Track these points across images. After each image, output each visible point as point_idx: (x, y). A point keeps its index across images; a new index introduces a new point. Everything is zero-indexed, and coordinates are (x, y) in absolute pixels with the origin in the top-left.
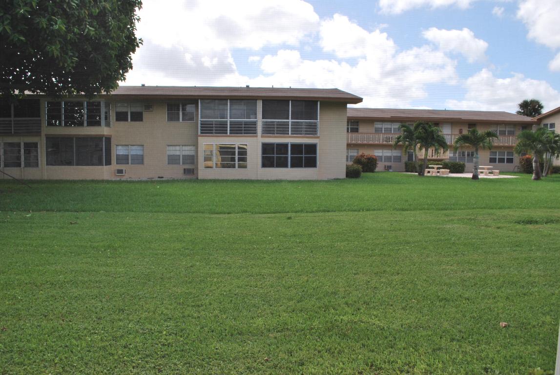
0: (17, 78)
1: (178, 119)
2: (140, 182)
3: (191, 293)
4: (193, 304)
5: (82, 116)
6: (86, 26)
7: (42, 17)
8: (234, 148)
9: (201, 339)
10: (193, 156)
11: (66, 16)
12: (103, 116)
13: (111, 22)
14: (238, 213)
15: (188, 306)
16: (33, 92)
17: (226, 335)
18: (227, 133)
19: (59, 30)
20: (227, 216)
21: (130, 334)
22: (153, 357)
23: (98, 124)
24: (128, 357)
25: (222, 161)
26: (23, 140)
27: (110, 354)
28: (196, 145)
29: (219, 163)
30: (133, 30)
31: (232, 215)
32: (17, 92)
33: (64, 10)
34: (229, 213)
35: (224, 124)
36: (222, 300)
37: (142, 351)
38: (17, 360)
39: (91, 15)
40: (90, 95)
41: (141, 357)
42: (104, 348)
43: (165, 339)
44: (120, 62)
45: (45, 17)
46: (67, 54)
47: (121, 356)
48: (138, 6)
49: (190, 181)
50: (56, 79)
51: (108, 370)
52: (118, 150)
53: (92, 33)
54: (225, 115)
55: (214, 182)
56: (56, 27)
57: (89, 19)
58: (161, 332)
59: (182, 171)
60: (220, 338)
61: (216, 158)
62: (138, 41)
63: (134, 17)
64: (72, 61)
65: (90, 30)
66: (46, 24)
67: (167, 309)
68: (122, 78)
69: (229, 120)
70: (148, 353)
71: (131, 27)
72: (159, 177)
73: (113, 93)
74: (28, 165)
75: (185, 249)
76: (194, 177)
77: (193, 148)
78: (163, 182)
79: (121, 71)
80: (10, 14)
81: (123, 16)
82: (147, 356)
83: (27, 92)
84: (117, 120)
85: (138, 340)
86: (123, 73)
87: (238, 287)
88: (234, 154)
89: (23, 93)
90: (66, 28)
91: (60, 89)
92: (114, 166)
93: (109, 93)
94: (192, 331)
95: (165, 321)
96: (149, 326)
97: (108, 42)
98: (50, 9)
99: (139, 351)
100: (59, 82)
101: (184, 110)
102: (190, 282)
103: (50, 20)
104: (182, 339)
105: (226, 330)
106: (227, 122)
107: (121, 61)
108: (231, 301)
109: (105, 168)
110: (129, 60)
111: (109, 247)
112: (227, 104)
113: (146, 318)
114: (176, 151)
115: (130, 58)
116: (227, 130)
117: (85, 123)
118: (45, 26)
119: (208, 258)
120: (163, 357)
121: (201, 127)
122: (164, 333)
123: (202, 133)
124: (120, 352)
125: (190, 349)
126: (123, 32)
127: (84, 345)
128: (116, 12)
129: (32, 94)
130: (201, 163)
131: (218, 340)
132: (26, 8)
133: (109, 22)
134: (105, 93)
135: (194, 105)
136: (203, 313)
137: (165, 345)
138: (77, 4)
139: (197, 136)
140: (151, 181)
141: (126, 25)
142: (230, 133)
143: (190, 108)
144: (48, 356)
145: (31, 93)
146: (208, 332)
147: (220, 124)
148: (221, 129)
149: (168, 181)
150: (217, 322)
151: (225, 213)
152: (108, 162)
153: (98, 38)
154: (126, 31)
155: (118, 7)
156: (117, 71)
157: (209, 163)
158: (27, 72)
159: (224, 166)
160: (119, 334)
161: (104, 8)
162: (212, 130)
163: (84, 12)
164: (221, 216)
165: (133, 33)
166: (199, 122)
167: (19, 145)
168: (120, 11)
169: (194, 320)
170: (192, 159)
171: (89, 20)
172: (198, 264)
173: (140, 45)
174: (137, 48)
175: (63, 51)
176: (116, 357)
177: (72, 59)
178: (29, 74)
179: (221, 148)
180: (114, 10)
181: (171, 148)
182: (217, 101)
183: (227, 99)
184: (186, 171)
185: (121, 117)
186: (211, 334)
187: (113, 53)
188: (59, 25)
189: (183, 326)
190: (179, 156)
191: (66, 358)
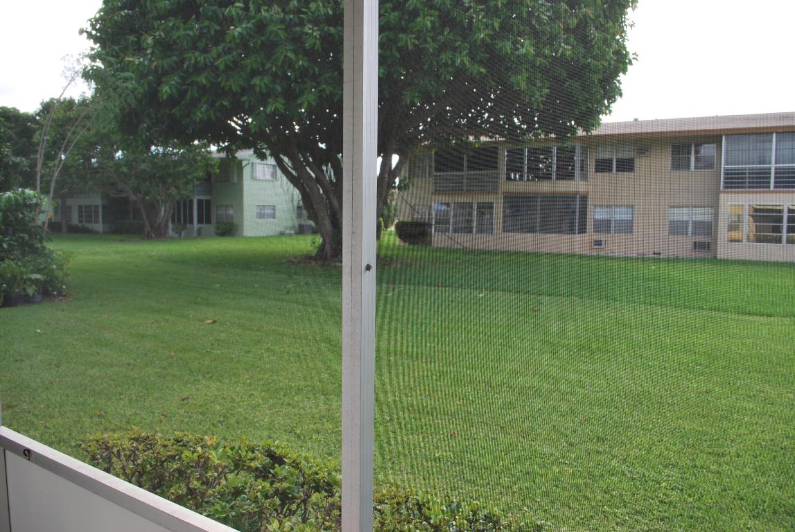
0: (472, 122)
1: (688, 167)
2: (627, 259)
3: (706, 433)
4: (710, 451)
5: (549, 167)
6: (560, 45)
7: (506, 41)
8: (780, 211)
9: (722, 506)
10: (710, 223)
11: (535, 34)
12: (578, 165)
13: (594, 33)
14: (785, 317)
15: (702, 451)
16: (491, 137)
17: (764, 510)
18: (769, 187)
19: (525, 55)
20: (764, 319)
21: (613, 474)
22: (646, 516)
23: (571, 176)
24: (609, 506)
25: (757, 232)
26: (476, 199)
27: (584, 496)
28: (715, 206)
29: (752, 235)
30: (623, 41)
31: (775, 319)
32: (471, 138)
33: (533, 27)
34: (769, 316)
35: (765, 173)
36: (758, 453)
37: (629, 503)
38: (468, 476)
39: (567, 30)
40: (561, 137)
41: (628, 510)
42: (577, 486)
43: (665, 494)
44: (604, 88)
45: (508, 39)
46: (535, 85)
47: (600, 504)
48: (632, 7)
49: (703, 260)
50: (518, 119)
51: (581, 519)
52: (596, 214)
53: (568, 53)
54: (767, 159)
55: (743, 263)
56: (523, 51)
57: (564, 34)
58: (659, 483)
59: (691, 246)
60: (754, 513)
61: (748, 227)
62: (631, 56)
63: (625, 22)
64: (541, 94)
65: (566, 49)
66: (511, 49)
67: (667, 449)
68: (607, 112)
69: (773, 166)
70: (638, 508)
71: (622, 37)
72: (654, 254)
73: (594, 132)
74: (480, 231)
75: (696, 364)
76: (709, 255)
77: (711, 211)
78: (660, 260)
79: (606, 102)
80: (467, 42)
81: (610, 24)
82: (638, 512)
83: (483, 139)
84: (597, 170)
85: (624, 485)
86: (609, 103)
87: (787, 437)
88: (780, 220)
89: (479, 139)
90: (534, 50)
91: (524, 133)
92: (591, 235)
93: (589, 134)
94: (708, 491)
95: (666, 467)
96: (642, 470)
97: (589, 63)
98: (515, 29)
99: (625, 502)
100: (522, 122)
101: (697, 152)
102: (703, 417)
103: (515, 43)
104: (690, 500)
105: (764, 502)
106: (770, 169)
107: (606, 88)
108: (775, 457)
109: (579, 237)
110: (618, 85)
111: (583, 348)
112: (771, 141)
113: (636, 458)
114: (683, 215)
115: (619, 81)
116: (769, 183)
117: (554, 177)
118: (509, 52)
119: (734, 384)
120: (661, 520)
121: (726, 178)
122: (664, 484)
123: (726, 187)
124: (599, 498)
125: (704, 518)
126: (610, 46)
127: (550, 476)
128: (601, 20)
129: (490, 140)
130: (723, 234)
131: (751, 515)
132: (487, 32)
133: (591, 34)
134: (584, 133)
135: (714, 145)
136: (725, 467)
137: (665, 503)
138: (549, 17)
139: (718, 193)
140: (643, 259)
141: (614, 35)
142: (775, 187)
143: (707, 150)
144: (506, 480)
145: (488, 139)
146: (735, 498)
147: (758, 173)
148: (759, 181)
149: (668, 260)
150: (749, 486)
151: (762, 315)
152: (583, 230)
153: (576, 59)
154: (613, 44)
155: (604, 13)
156: (600, 102)
157: (735, 234)
158: (484, 114)
159: (759, 240)
160: (598, 472)
161: (585, 16)
162: (744, 183)
163: (559, 26)
164: (757, 318)
165: (624, 45)
166: (722, 171)
167: (470, 206)
168: (606, 17)
169: (710, 475)
170: (708, 228)
171: (565, 36)
172: (717, 389)
173: (633, 61)
174: (629, 66)
175: (531, 82)
176: (593, 504)
177: (541, 91)
178: (487, 115)
179: (756, 210)
180: (599, 16)
181: (675, 210)
182: (752, 137)
183: (772, 133)
184: (696, 246)
185: (603, 166)
186: (737, 502)
187: (596, 78)
188: (527, 47)
189: (693, 481)
190: (687, 222)
191: (527, 488)
